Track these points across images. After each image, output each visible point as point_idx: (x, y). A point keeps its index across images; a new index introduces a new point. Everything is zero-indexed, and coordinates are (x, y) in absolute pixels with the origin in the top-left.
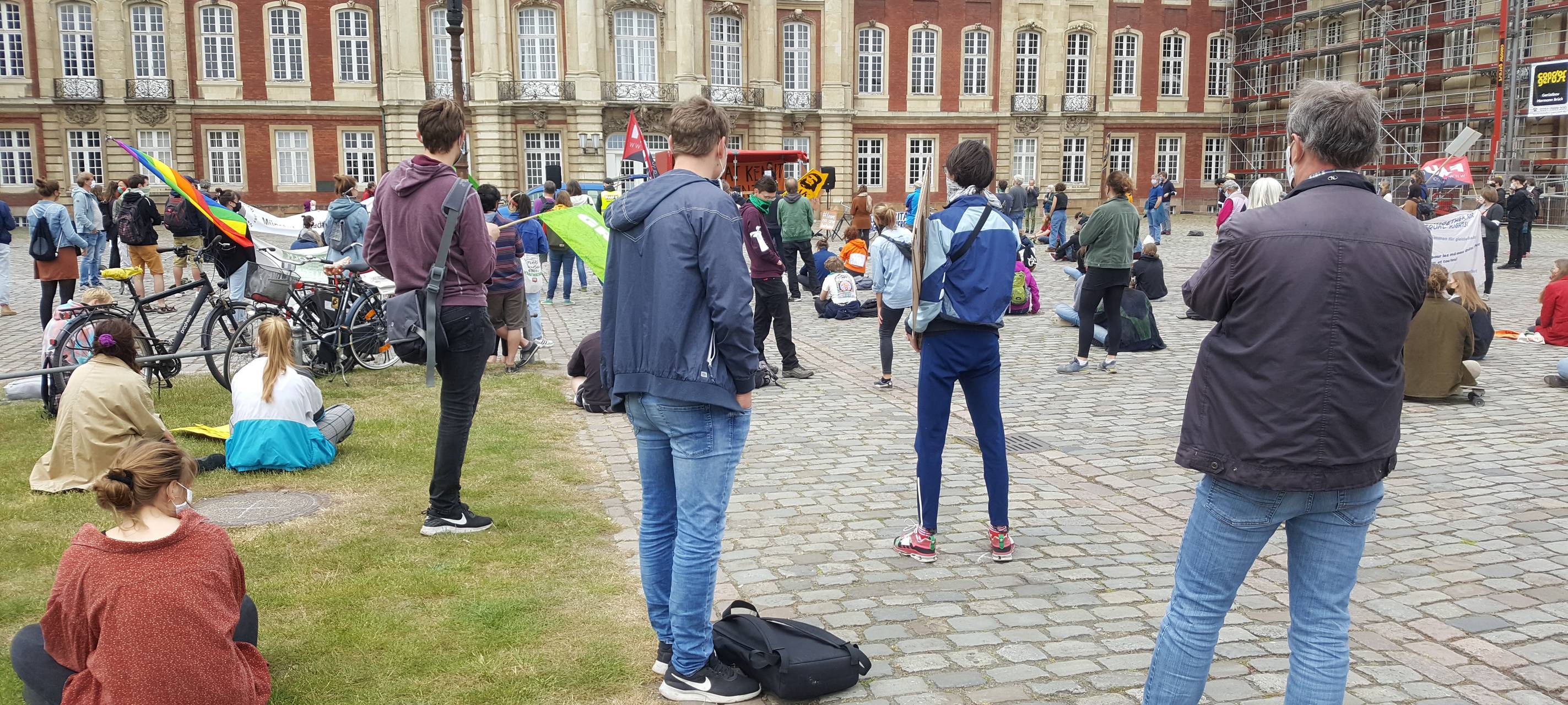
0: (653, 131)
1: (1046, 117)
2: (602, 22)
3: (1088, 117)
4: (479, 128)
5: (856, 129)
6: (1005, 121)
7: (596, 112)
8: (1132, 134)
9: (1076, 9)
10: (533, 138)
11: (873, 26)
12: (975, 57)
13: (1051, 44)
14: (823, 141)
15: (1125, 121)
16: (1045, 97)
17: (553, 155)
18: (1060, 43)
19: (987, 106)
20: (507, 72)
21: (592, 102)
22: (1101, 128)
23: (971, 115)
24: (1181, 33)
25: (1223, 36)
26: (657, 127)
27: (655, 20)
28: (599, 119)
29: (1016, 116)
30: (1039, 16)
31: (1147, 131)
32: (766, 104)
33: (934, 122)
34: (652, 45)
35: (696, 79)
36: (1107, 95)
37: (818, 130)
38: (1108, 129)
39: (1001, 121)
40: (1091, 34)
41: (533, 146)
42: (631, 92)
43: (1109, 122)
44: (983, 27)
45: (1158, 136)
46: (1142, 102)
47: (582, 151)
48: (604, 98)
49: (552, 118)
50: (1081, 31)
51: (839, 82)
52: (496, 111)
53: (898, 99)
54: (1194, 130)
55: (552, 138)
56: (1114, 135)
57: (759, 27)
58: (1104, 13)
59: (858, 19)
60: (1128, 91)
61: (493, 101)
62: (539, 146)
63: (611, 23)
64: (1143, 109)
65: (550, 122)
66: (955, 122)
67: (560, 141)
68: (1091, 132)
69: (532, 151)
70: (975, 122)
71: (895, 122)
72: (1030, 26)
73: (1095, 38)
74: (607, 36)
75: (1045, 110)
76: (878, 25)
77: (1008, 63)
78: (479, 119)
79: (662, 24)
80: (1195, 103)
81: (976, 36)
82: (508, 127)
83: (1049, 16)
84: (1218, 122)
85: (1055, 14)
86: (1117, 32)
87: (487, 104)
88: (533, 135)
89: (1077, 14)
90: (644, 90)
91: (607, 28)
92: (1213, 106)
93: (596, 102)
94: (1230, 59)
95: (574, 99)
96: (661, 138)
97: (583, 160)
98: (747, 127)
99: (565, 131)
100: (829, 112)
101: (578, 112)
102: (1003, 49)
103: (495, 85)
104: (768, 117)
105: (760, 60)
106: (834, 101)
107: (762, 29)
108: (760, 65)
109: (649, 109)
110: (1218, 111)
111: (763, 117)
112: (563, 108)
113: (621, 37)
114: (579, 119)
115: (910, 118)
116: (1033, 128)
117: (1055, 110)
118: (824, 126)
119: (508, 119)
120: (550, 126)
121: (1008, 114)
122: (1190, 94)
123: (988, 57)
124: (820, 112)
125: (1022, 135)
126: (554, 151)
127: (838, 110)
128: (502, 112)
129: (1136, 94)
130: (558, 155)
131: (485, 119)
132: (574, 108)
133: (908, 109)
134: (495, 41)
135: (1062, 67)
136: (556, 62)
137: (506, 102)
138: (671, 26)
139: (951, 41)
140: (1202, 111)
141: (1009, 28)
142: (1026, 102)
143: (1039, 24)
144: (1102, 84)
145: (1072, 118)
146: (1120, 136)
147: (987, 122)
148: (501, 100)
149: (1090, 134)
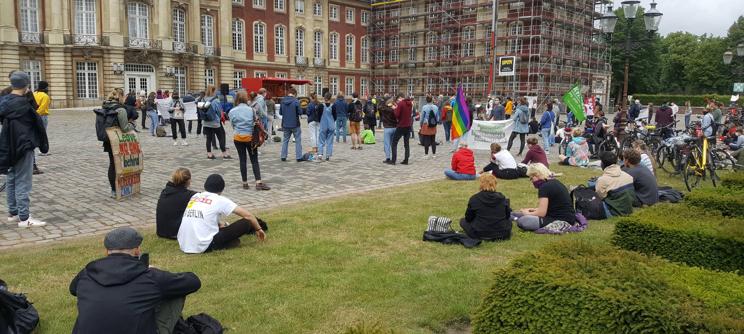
0: (148, 63)
1: (308, 67)
2: (122, 8)
3: (322, 68)
4: (51, 58)
5: (236, 67)
6: (293, 67)
7: (121, 52)
8: (337, 76)
9: (316, 22)
10: (81, 65)
11: (238, 20)
12: (279, 38)
13: (308, 35)
14: (222, 72)
15: (335, 71)
16: (307, 58)
17: (92, 74)
18: (311, 36)
19: (285, 60)
20: (68, 30)
21: (119, 47)
22: (327, 73)
23: (280, 64)
24: (352, 35)
25: (366, 38)
26: (150, 61)
27: (147, 8)
28: (122, 56)
29: (298, 66)
30: (303, 23)
31: (343, 75)
32: (199, 52)
33: (265, 66)
34: (146, 21)
35: (169, 39)
36: (329, 59)
37: (219, 67)
38: (330, 73)
39: (291, 67)
40: (322, 33)
41: (81, 69)
42: (139, 43)
43: (330, 70)
44: (283, 25)
45: (346, 77)
46: (340, 63)
47: (113, 72)
48: (125, 46)
49: (93, 54)
50: (319, 31)
51: (228, 44)
52: (63, 50)
53: (250, 55)
54: (358, 75)
55: (92, 65)
56: (331, 76)
57: (193, 16)
58: (326, 24)
59: (233, 17)
60: (335, 58)
61: (62, 45)
62: (84, 69)
63: (126, 8)
64: (341, 66)
65: (92, 57)
66: (273, 66)
67: (97, 66)
68: (323, 74)
69: (79, 71)
70: (281, 67)
71: (249, 65)
72: (301, 27)
73: (324, 35)
74: (124, 14)
75: (307, 64)
76: (240, 19)
77: (293, 42)
78: (51, 54)
79: (152, 11)
80: (358, 65)
81: (279, 29)
82: (69, 59)
83: (307, 23)
84: (365, 73)
85: (309, 23)
86: (331, 33)
87: (58, 46)
88: (81, 63)
89: (317, 24)
90: (146, 43)
91: (124, 11)
92: (364, 66)
93: (122, 47)
94: (368, 48)
95: (109, 45)
96: (150, 67)
97: (114, 77)
98: (189, 63)
99: (102, 62)
100: (225, 58)
101: (111, 52)
102: (291, 36)
103: (62, 36)
104: (200, 59)
105: (194, 31)
106: (226, 52)
107: (195, 17)
108: (194, 34)
109: (148, 52)
110: (365, 68)
111: (197, 59)
112: (102, 50)
113: (130, 15)
114: (111, 56)
115: (256, 63)
116: (303, 71)
117: (311, 64)
118: (222, 65)
119: (69, 54)
120: (93, 59)
121: (294, 64)
122: (356, 61)
123: (284, 38)
124: (221, 58)
125: (299, 74)
126: (93, 72)
127: (229, 57)
128: (66, 51)
129: (337, 60)
130: (95, 74)
131: (55, 54)
132: (108, 50)
133: (254, 59)
134: (61, 13)
135: (312, 46)
136: (95, 26)
137: (68, 45)
138: (156, 12)
139: (270, 30)
140: (360, 68)
141: (293, 27)
142: (300, 60)
143: (304, 26)
144: (327, 55)
145: (317, 68)
146: (333, 76)
147: (286, 67)
148: (65, 43)
149: (323, 75)
